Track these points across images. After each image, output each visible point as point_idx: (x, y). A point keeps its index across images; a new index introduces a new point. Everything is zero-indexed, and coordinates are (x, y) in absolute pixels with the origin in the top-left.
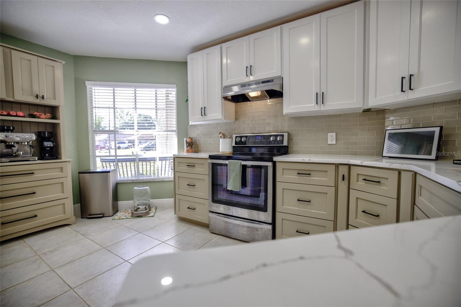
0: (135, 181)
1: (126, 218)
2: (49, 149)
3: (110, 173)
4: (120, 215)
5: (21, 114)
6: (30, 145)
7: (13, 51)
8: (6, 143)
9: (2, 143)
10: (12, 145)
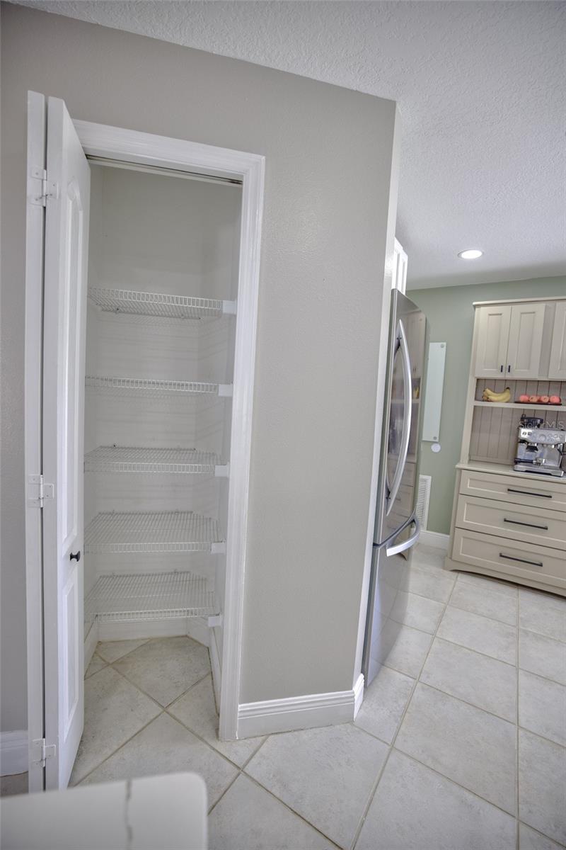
5: (556, 400)
6: (559, 450)
7: (558, 304)
8: (528, 443)
9: (524, 441)
10: (535, 447)
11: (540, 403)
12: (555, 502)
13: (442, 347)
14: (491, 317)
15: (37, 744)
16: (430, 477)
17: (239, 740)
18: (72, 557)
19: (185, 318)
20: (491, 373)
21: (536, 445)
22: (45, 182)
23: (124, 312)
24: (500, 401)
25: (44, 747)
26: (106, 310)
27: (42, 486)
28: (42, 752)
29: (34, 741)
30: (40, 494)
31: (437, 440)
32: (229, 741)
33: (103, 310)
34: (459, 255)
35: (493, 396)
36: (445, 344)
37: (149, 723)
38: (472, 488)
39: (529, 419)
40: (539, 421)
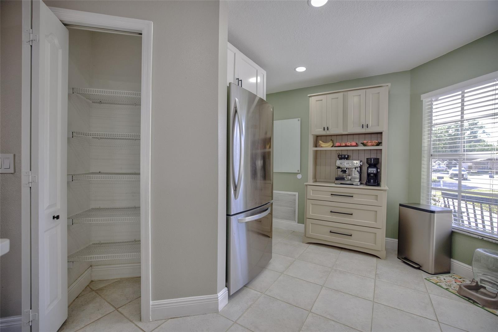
0: (485, 239)
1: (447, 289)
2: (373, 175)
3: (436, 214)
4: (444, 279)
5: (354, 144)
6: (358, 171)
7: (349, 92)
8: (342, 168)
9: (339, 168)
10: (345, 170)
11: (346, 146)
12: (355, 199)
13: (299, 120)
14: (317, 102)
15: (27, 312)
16: (298, 193)
17: (152, 321)
18: (54, 217)
19: (136, 105)
20: (320, 132)
21: (345, 169)
22: (31, 34)
23: (104, 103)
24: (326, 146)
25: (31, 314)
26: (94, 102)
27: (30, 176)
28: (30, 317)
29: (25, 311)
30: (29, 180)
31: (299, 172)
32: (146, 322)
33: (93, 102)
34: (295, 69)
35: (323, 144)
36: (300, 119)
37: (106, 315)
38: (313, 195)
39: (342, 155)
40: (346, 156)
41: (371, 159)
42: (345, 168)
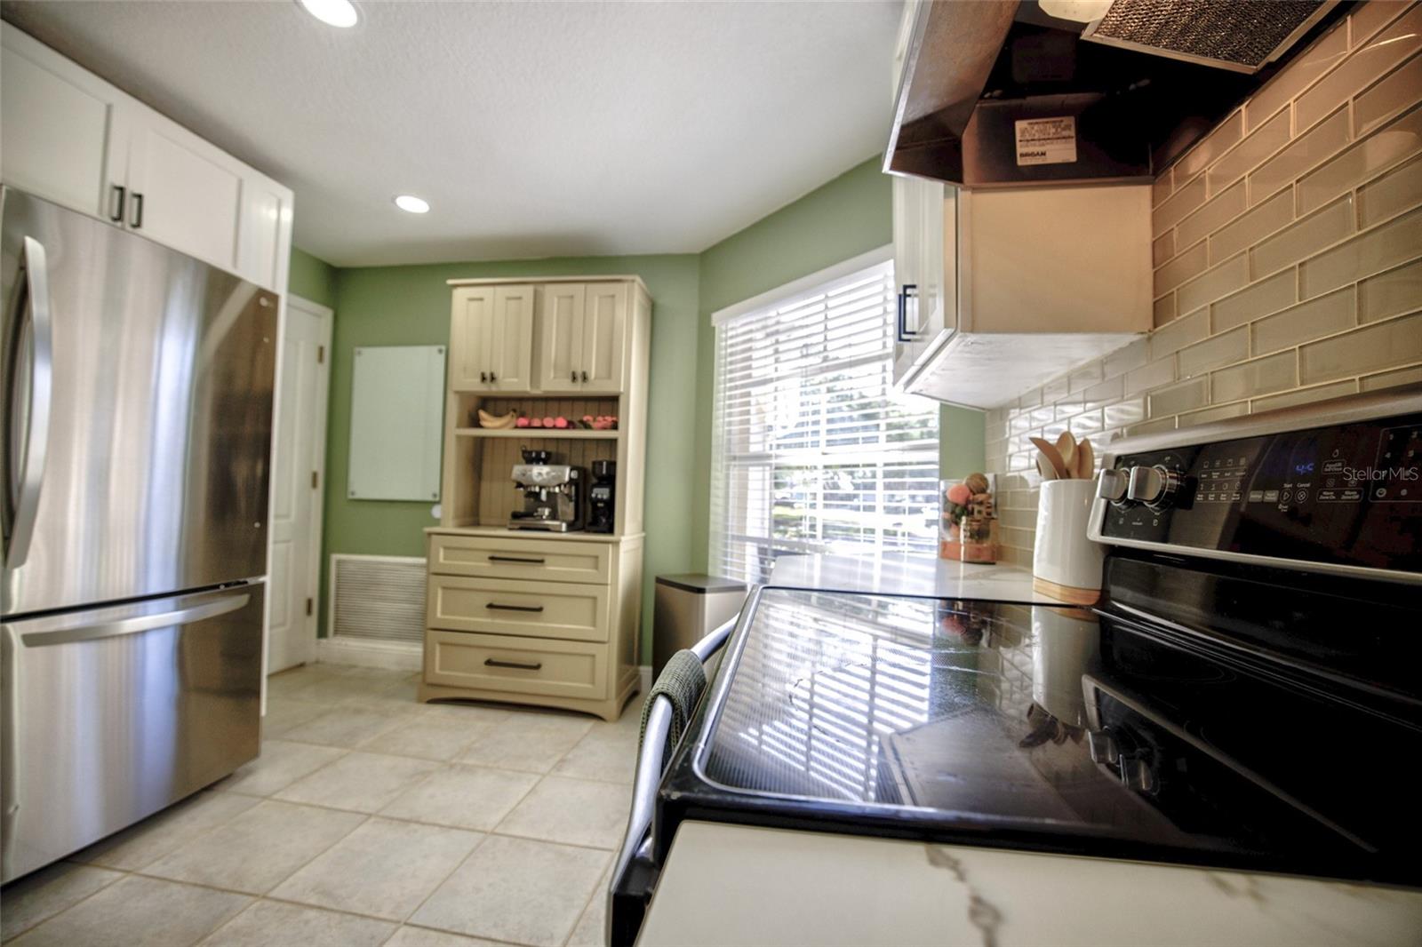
2: (598, 504)
5: (562, 422)
7: (548, 286)
8: (527, 487)
9: (519, 485)
10: (535, 493)
11: (543, 427)
12: (552, 568)
13: (440, 351)
14: (472, 303)
20: (476, 386)
21: (537, 489)
24: (494, 426)
31: (438, 499)
34: (393, 200)
35: (490, 421)
36: (443, 347)
38: (447, 562)
39: (531, 453)
40: (543, 455)
41: (601, 463)
42: (535, 486)
